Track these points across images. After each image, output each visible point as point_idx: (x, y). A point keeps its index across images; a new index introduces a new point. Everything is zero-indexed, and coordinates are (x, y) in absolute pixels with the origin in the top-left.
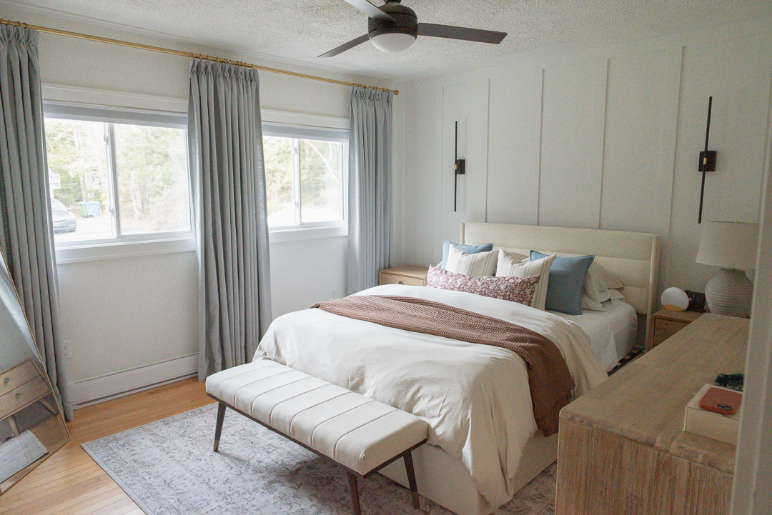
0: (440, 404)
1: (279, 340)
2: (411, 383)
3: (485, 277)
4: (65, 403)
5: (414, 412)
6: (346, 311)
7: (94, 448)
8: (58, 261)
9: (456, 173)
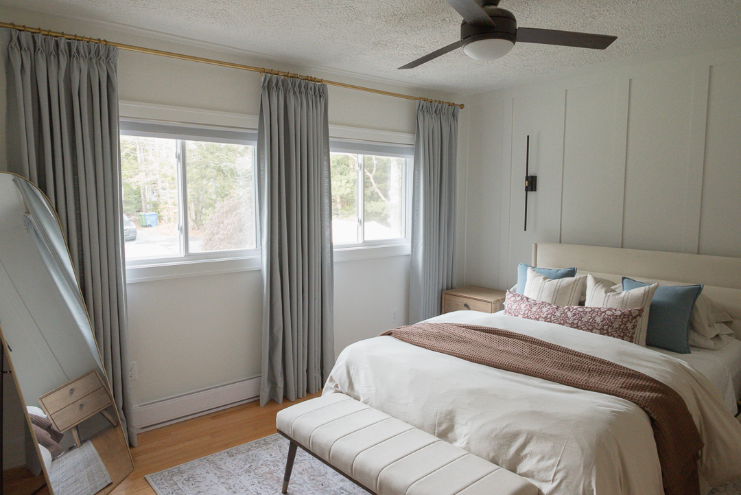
0: (553, 466)
1: (351, 372)
2: (515, 436)
3: (575, 307)
4: (131, 429)
5: (518, 471)
6: (422, 341)
7: (158, 482)
8: (128, 280)
9: (527, 190)
